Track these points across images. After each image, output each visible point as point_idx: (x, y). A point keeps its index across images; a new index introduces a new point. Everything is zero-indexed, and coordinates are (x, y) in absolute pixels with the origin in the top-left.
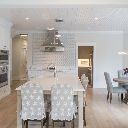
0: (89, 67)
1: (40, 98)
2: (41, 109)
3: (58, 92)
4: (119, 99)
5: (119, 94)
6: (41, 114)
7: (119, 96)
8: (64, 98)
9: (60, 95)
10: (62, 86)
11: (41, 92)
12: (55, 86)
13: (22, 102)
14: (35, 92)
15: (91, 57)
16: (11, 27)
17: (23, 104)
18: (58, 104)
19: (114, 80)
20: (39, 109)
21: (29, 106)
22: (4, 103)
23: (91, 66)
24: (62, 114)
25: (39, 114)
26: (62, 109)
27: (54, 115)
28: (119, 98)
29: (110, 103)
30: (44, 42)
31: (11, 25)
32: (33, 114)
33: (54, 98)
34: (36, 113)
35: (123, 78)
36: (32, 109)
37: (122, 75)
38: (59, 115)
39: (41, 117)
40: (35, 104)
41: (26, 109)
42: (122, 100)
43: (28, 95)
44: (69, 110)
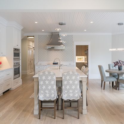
0: (84, 63)
1: (54, 83)
2: (54, 92)
3: (68, 78)
4: (110, 87)
5: (110, 82)
6: (55, 95)
7: (110, 84)
8: (72, 82)
9: (69, 80)
10: (71, 73)
11: (55, 78)
12: (65, 73)
13: (39, 87)
14: (49, 78)
15: (86, 54)
16: (22, 30)
17: (39, 88)
18: (68, 87)
19: (106, 71)
20: (53, 92)
21: (45, 90)
22: (18, 91)
23: (86, 62)
24: (71, 95)
25: (53, 96)
26: (71, 91)
27: (65, 96)
28: (110, 85)
29: (104, 89)
30: (48, 42)
31: (22, 28)
32: (48, 95)
33: (65, 83)
34: (51, 94)
35: (113, 70)
36: (47, 91)
37: (112, 67)
38: (69, 96)
39: (54, 97)
40: (50, 87)
41: (42, 92)
42: (113, 87)
43: (44, 81)
44: (76, 91)
